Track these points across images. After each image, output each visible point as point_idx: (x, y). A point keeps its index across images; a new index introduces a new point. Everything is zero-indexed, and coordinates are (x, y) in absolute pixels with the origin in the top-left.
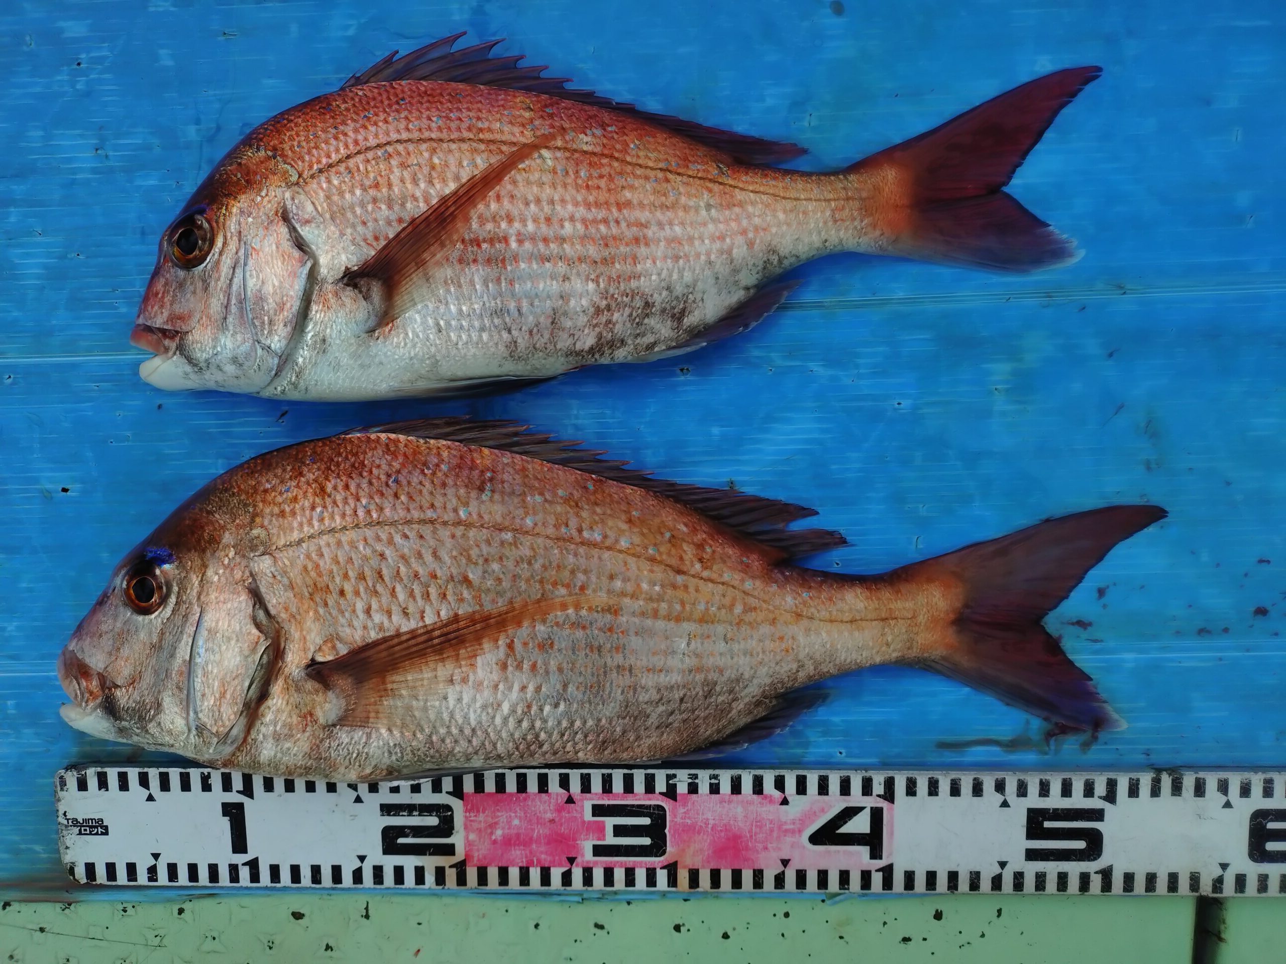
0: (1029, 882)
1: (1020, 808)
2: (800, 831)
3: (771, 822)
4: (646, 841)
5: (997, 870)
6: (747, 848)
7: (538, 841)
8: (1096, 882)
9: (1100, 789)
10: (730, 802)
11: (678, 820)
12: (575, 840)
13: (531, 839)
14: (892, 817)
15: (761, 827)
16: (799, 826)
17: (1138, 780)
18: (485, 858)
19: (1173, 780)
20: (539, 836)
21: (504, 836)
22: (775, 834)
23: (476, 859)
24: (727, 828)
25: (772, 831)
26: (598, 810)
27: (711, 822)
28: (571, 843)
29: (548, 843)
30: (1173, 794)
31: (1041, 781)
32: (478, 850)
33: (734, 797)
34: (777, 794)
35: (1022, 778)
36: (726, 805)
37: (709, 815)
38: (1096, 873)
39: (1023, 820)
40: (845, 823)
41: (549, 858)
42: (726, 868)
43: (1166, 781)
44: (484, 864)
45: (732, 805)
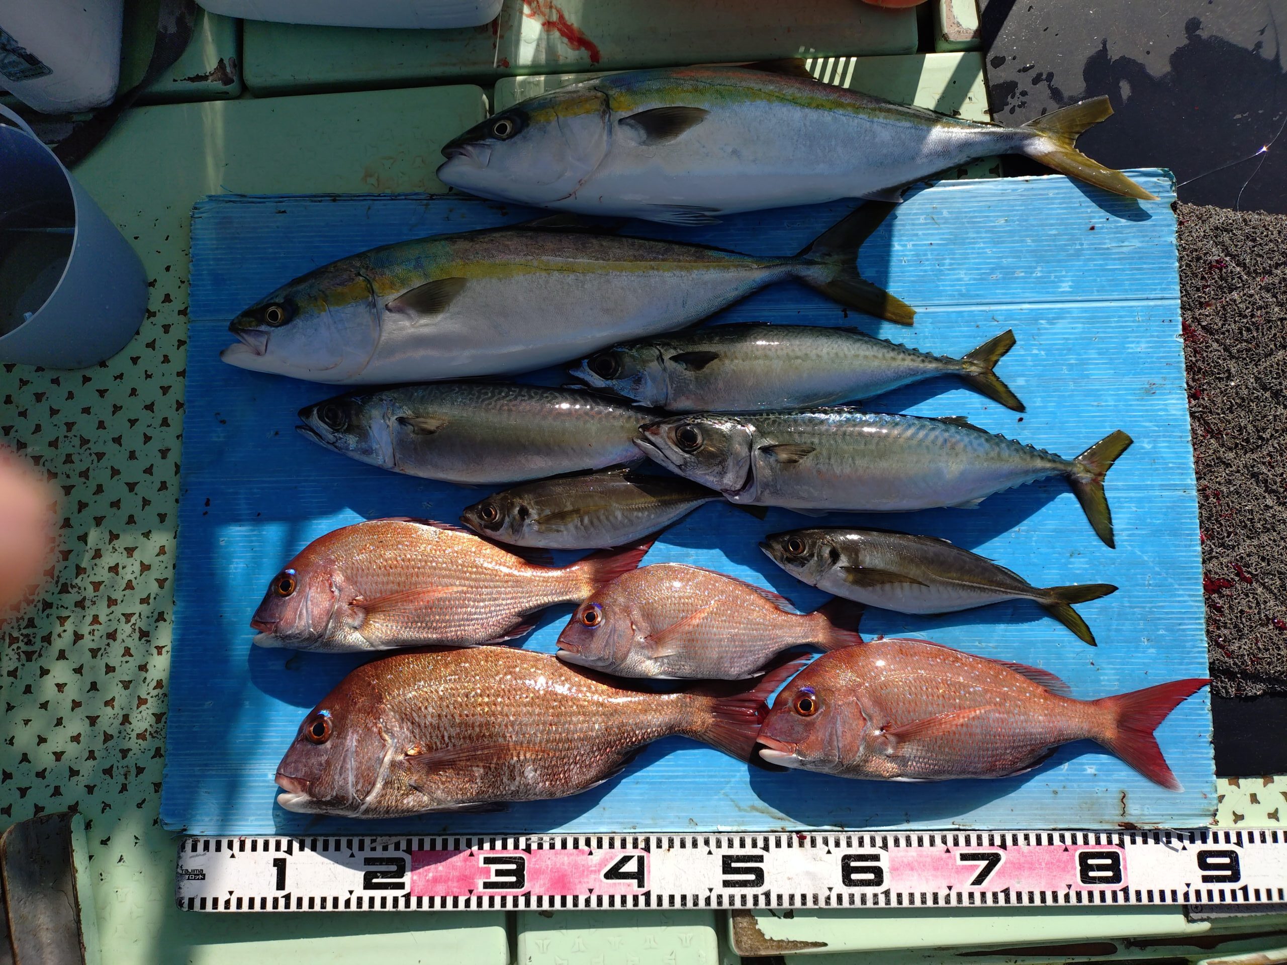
0: (726, 901)
1: (718, 855)
2: (599, 871)
3: (583, 866)
4: (513, 879)
5: (708, 893)
6: (569, 882)
7: (452, 880)
8: (762, 900)
9: (760, 843)
10: (561, 854)
11: (532, 866)
12: (473, 879)
13: (449, 879)
14: (649, 862)
15: (577, 869)
16: (597, 868)
17: (780, 839)
18: (421, 890)
19: (799, 839)
20: (453, 878)
21: (433, 877)
22: (585, 873)
23: (416, 892)
24: (558, 870)
25: (583, 871)
26: (487, 861)
27: (550, 867)
28: (471, 881)
29: (458, 881)
30: (800, 847)
31: (728, 839)
32: (418, 887)
33: (564, 851)
34: (586, 848)
35: (718, 837)
36: (558, 856)
37: (549, 862)
38: (762, 894)
39: (720, 861)
40: (624, 865)
42: (557, 894)
43: (796, 840)
44: (421, 894)
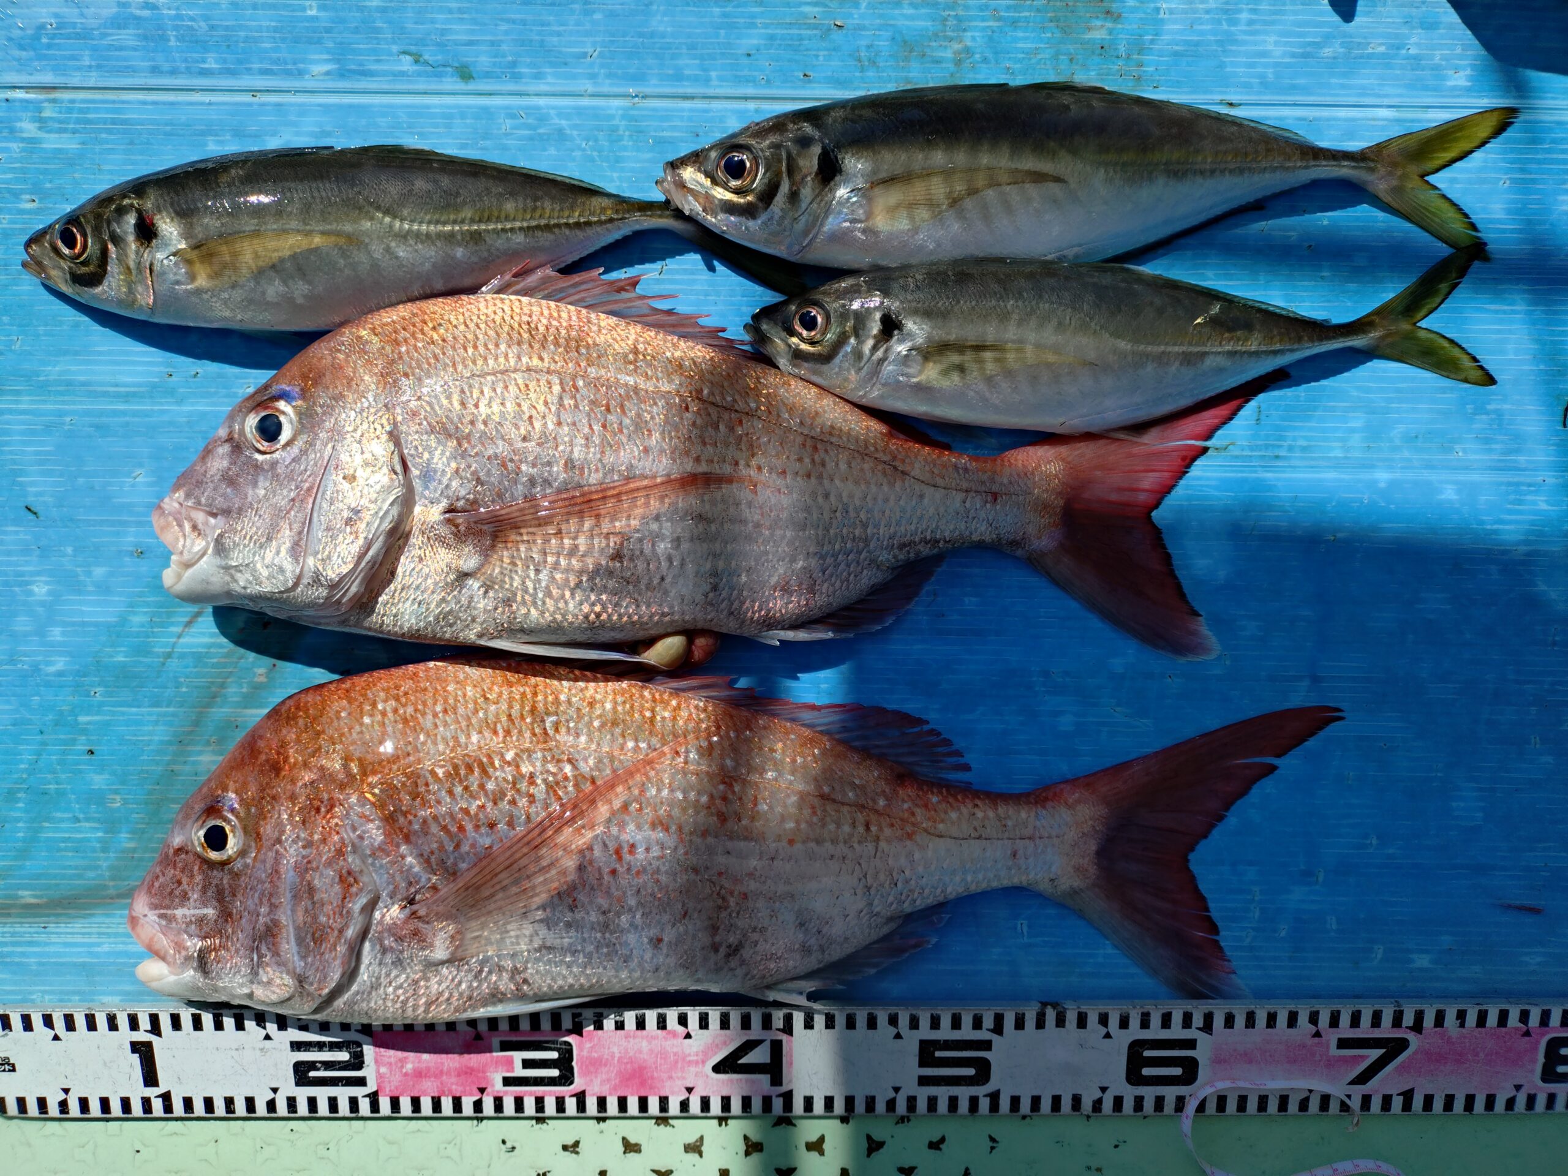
0: (922, 1105)
1: (912, 1040)
2: (703, 1062)
3: (675, 1054)
4: (555, 1073)
5: (892, 1094)
6: (652, 1078)
7: (448, 1073)
8: (984, 1104)
9: (988, 1022)
10: (634, 1037)
11: (585, 1054)
12: (484, 1072)
13: (441, 1072)
14: (791, 1048)
15: (665, 1059)
16: (700, 1057)
17: (1024, 1014)
18: (397, 1088)
19: (1058, 1014)
20: (449, 1070)
21: (414, 1070)
22: (679, 1065)
23: (387, 1089)
24: (631, 1061)
25: (676, 1062)
26: (506, 1046)
27: (617, 1055)
28: (480, 1075)
29: (459, 1075)
30: (1058, 1026)
31: (932, 1016)
32: (390, 1082)
33: (639, 1032)
34: (681, 1030)
35: (914, 1012)
36: (631, 1040)
37: (615, 1050)
38: (985, 1096)
39: (915, 1048)
40: (746, 1054)
41: (460, 1088)
42: (632, 1095)
43: (1051, 1015)
44: (395, 1094)
45: (637, 1040)
